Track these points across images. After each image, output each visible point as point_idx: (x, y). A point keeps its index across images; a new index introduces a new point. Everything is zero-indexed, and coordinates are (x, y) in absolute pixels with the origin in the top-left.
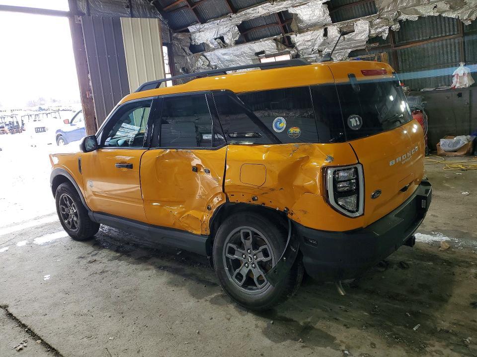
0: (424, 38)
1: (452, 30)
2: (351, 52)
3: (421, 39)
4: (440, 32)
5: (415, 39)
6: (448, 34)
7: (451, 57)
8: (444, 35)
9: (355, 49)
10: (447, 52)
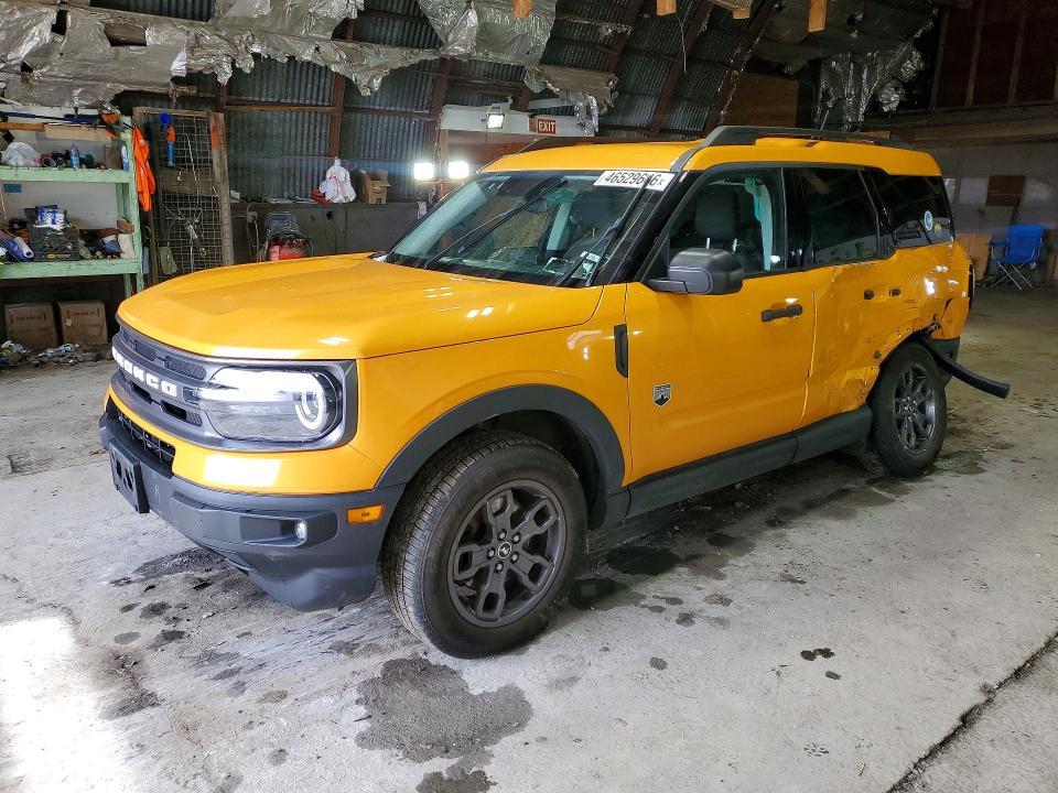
0: (270, 100)
1: (315, 96)
2: (126, 91)
3: (263, 99)
4: (296, 96)
5: (254, 96)
6: (308, 102)
7: (308, 144)
8: (301, 102)
9: (136, 88)
10: (303, 134)
